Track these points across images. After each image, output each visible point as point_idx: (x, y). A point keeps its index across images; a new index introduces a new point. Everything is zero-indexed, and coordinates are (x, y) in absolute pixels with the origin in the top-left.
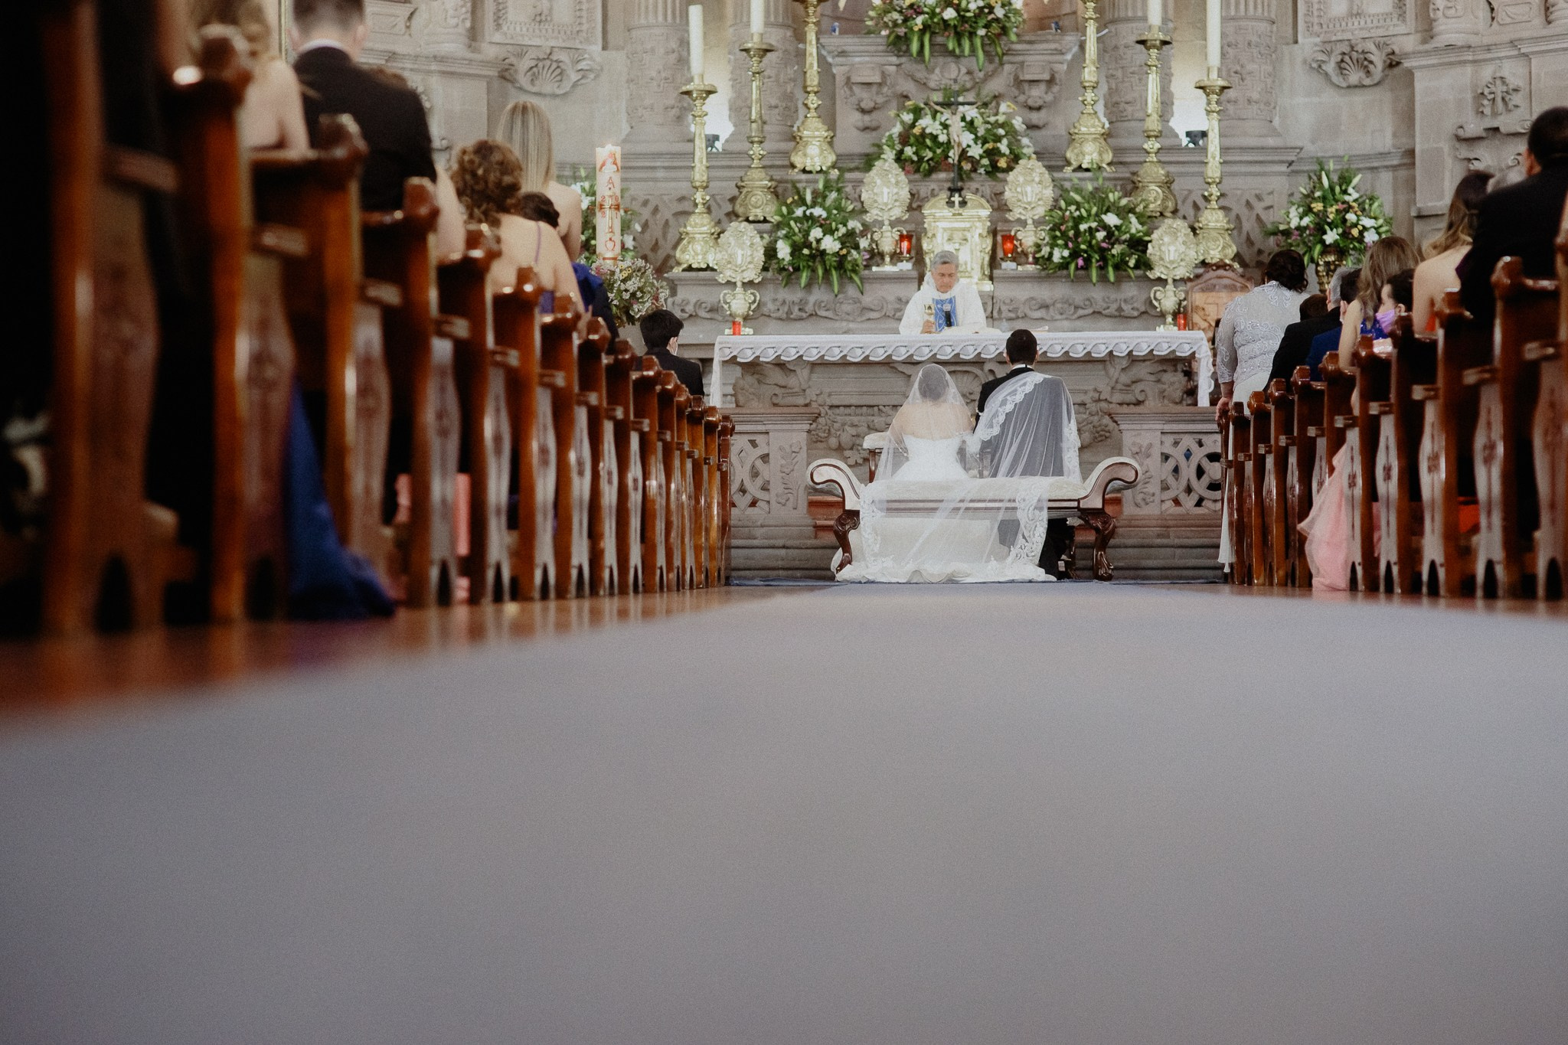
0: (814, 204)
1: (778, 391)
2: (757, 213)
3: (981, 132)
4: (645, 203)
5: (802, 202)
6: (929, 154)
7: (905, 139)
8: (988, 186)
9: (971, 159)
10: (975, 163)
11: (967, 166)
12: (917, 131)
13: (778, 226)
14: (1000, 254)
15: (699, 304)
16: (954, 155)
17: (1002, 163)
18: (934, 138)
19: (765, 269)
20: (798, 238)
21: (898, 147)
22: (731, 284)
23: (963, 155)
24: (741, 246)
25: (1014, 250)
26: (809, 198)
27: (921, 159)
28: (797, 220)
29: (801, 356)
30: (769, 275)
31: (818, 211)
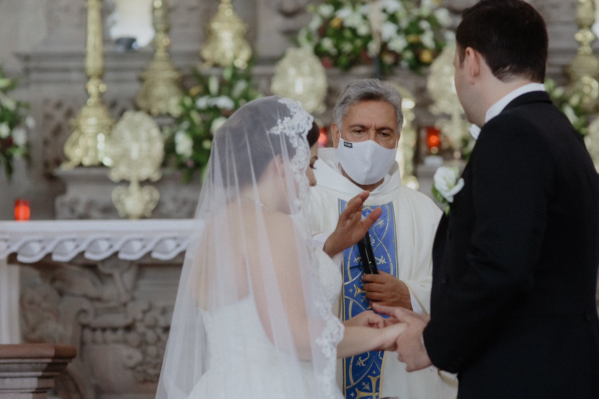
0: (220, 93)
1: (86, 305)
2: (159, 107)
3: (404, 23)
4: (59, 105)
5: (206, 91)
6: (347, 47)
7: (323, 32)
8: (413, 81)
9: (393, 53)
10: (397, 57)
11: (388, 59)
12: (335, 23)
13: (179, 120)
14: (424, 149)
15: (90, 204)
16: (374, 48)
17: (426, 56)
18: (354, 31)
19: (164, 164)
20: (200, 130)
21: (316, 39)
22: (125, 182)
23: (384, 47)
24: (137, 139)
25: (439, 145)
26: (214, 86)
27: (340, 53)
28: (200, 111)
29: (116, 254)
30: (169, 171)
31: (224, 102)
